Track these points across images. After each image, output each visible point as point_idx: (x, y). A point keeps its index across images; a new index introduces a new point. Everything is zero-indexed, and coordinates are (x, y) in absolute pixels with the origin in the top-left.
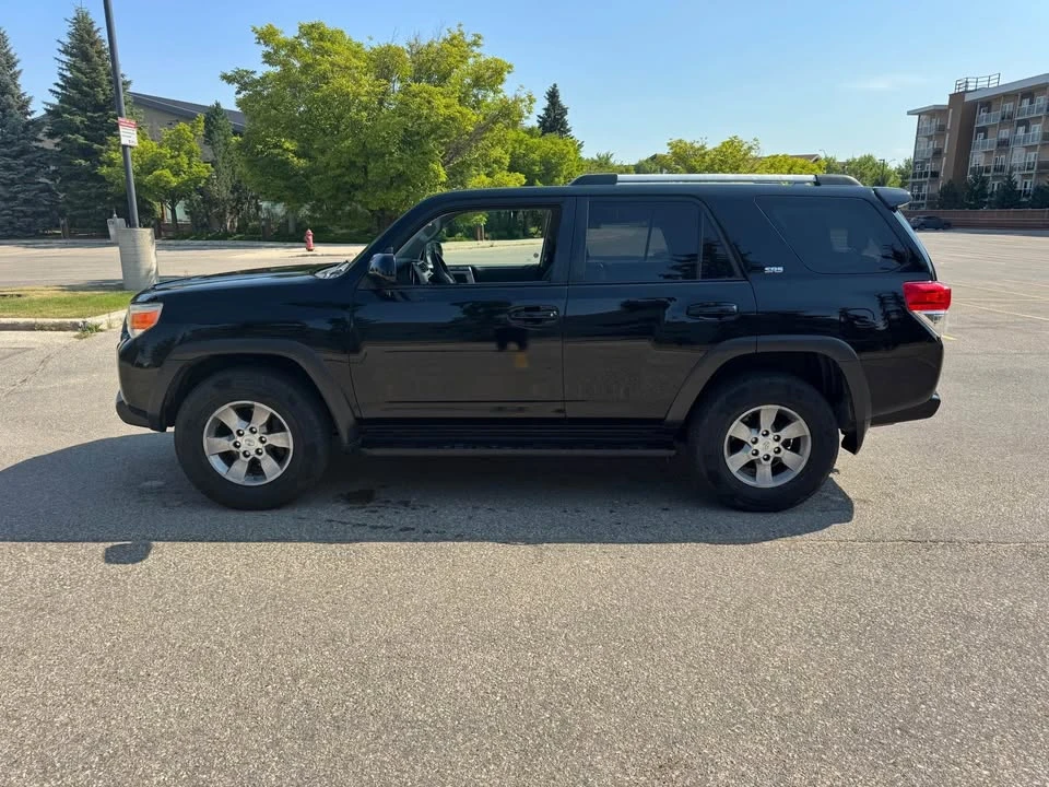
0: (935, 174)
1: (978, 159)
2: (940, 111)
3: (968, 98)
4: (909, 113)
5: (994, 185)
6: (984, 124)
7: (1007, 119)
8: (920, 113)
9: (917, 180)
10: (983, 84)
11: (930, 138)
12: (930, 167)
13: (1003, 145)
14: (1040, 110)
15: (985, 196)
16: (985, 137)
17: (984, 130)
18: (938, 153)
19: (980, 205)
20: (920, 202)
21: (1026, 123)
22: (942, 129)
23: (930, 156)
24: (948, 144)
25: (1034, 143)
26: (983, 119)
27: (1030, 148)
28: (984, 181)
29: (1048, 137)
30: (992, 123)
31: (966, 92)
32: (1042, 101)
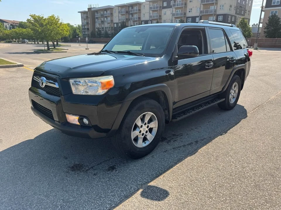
0: (88, 29)
1: (97, 25)
2: (86, 12)
3: (92, 10)
4: (78, 12)
5: (103, 32)
6: (97, 17)
7: (102, 16)
8: (81, 12)
9: (84, 30)
10: (95, 6)
11: (85, 19)
12: (86, 27)
13: (103, 22)
14: (109, 14)
15: (101, 35)
16: (98, 20)
17: (97, 18)
18: (87, 23)
19: (100, 37)
20: (86, 36)
21: (106, 17)
22: (87, 17)
23: (86, 24)
24: (89, 21)
25: (109, 22)
26: (97, 15)
27: (108, 23)
28: (100, 31)
29: (112, 21)
30: (99, 16)
31: (91, 8)
32: (109, 12)
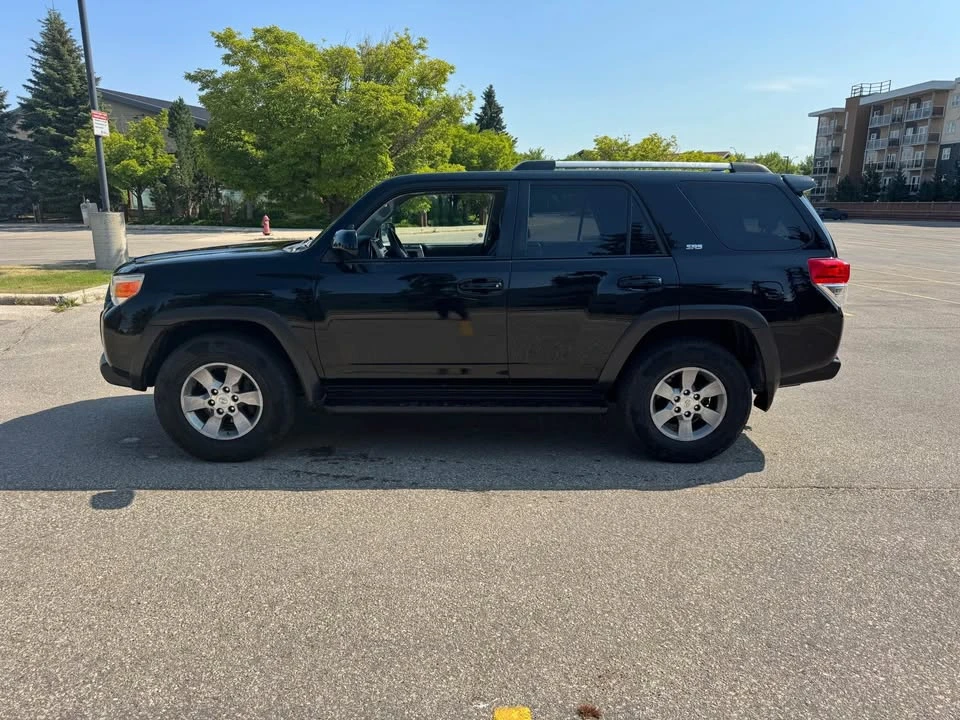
0: (834, 170)
1: (871, 157)
2: (838, 113)
3: (863, 102)
4: (811, 115)
5: (886, 180)
6: (877, 125)
7: (897, 121)
8: (820, 115)
9: (818, 175)
10: (876, 89)
11: (829, 137)
12: (828, 164)
13: (894, 144)
14: (926, 114)
15: (878, 190)
16: (878, 137)
17: (877, 131)
18: (836, 151)
19: (873, 198)
20: (820, 195)
21: (914, 125)
22: (839, 129)
23: (829, 154)
24: (845, 143)
25: (921, 143)
26: (876, 121)
27: (917, 147)
28: (877, 177)
29: (934, 138)
30: (884, 125)
31: (861, 96)
32: (928, 105)
